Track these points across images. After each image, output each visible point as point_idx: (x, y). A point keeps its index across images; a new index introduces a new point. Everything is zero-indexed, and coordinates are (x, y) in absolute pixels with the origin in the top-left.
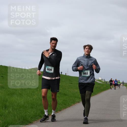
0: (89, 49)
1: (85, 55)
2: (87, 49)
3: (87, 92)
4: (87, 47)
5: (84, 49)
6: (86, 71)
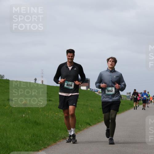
0: (112, 61)
1: (109, 68)
2: (111, 61)
3: (111, 111)
4: (110, 60)
5: (108, 62)
6: (110, 88)
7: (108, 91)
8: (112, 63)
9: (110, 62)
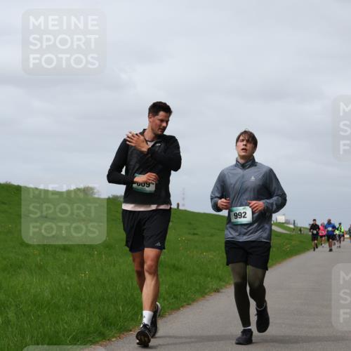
0: (247, 141)
1: (239, 160)
4: (242, 137)
6: (241, 208)
7: (236, 216)
8: (246, 145)
9: (242, 143)
